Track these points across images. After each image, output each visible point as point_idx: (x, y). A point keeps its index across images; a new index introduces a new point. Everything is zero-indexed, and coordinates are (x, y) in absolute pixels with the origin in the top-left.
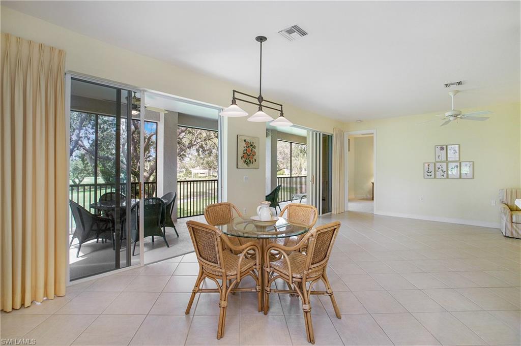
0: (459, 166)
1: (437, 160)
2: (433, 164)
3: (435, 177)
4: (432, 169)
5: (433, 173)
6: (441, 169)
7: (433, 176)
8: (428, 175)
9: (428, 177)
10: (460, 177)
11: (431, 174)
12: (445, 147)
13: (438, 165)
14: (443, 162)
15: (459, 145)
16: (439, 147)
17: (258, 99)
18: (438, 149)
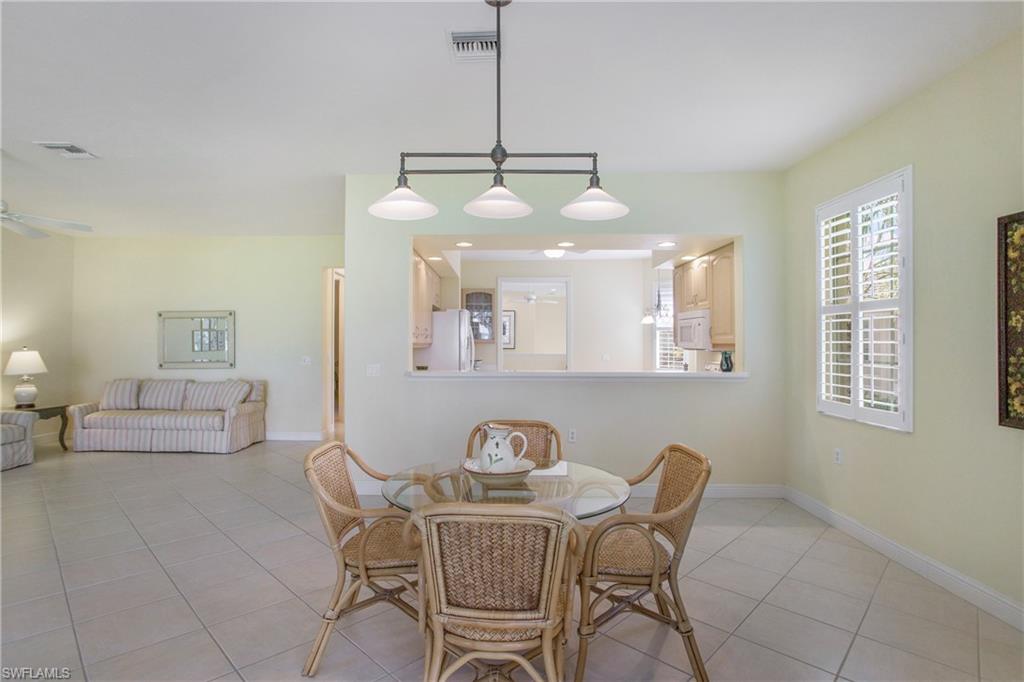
17: (493, 155)
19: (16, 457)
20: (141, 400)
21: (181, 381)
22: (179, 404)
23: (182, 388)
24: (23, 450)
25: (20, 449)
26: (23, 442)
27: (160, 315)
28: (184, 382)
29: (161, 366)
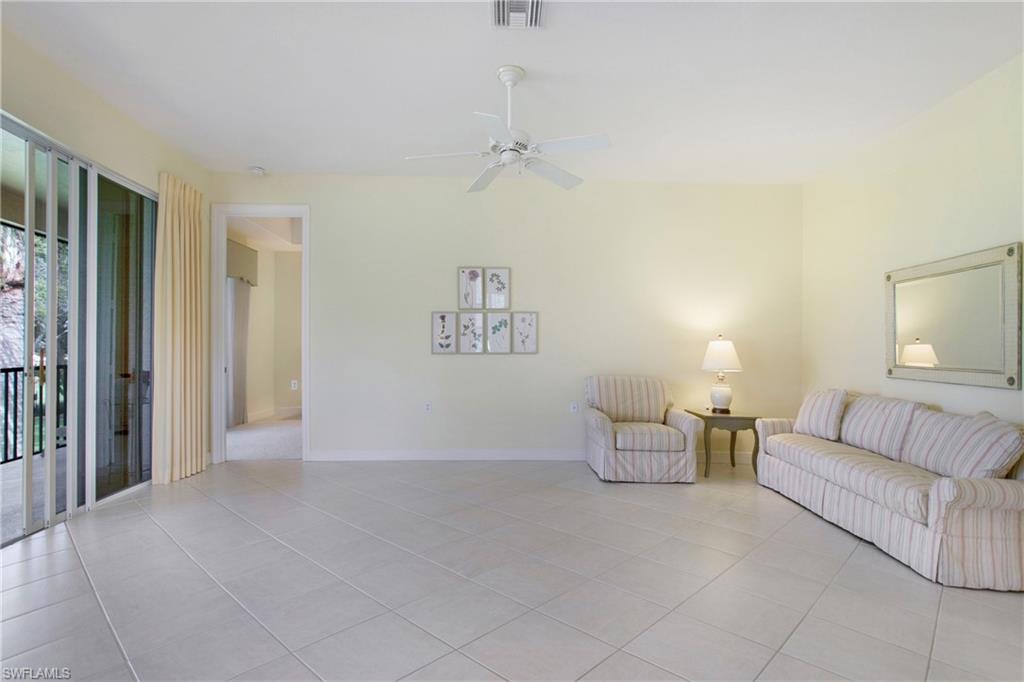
0: (509, 322)
1: (464, 305)
2: (454, 315)
3: (458, 351)
4: (451, 329)
5: (452, 340)
6: (471, 328)
7: (453, 348)
8: (442, 346)
9: (442, 350)
10: (512, 351)
11: (447, 342)
12: (480, 271)
13: (465, 319)
14: (476, 311)
15: (510, 270)
16: (467, 271)
18: (465, 278)
19: (673, 472)
20: (845, 426)
21: (906, 402)
22: (896, 446)
23: (906, 417)
24: (682, 463)
25: (678, 461)
26: (681, 454)
27: (889, 278)
28: (909, 408)
29: (890, 372)
